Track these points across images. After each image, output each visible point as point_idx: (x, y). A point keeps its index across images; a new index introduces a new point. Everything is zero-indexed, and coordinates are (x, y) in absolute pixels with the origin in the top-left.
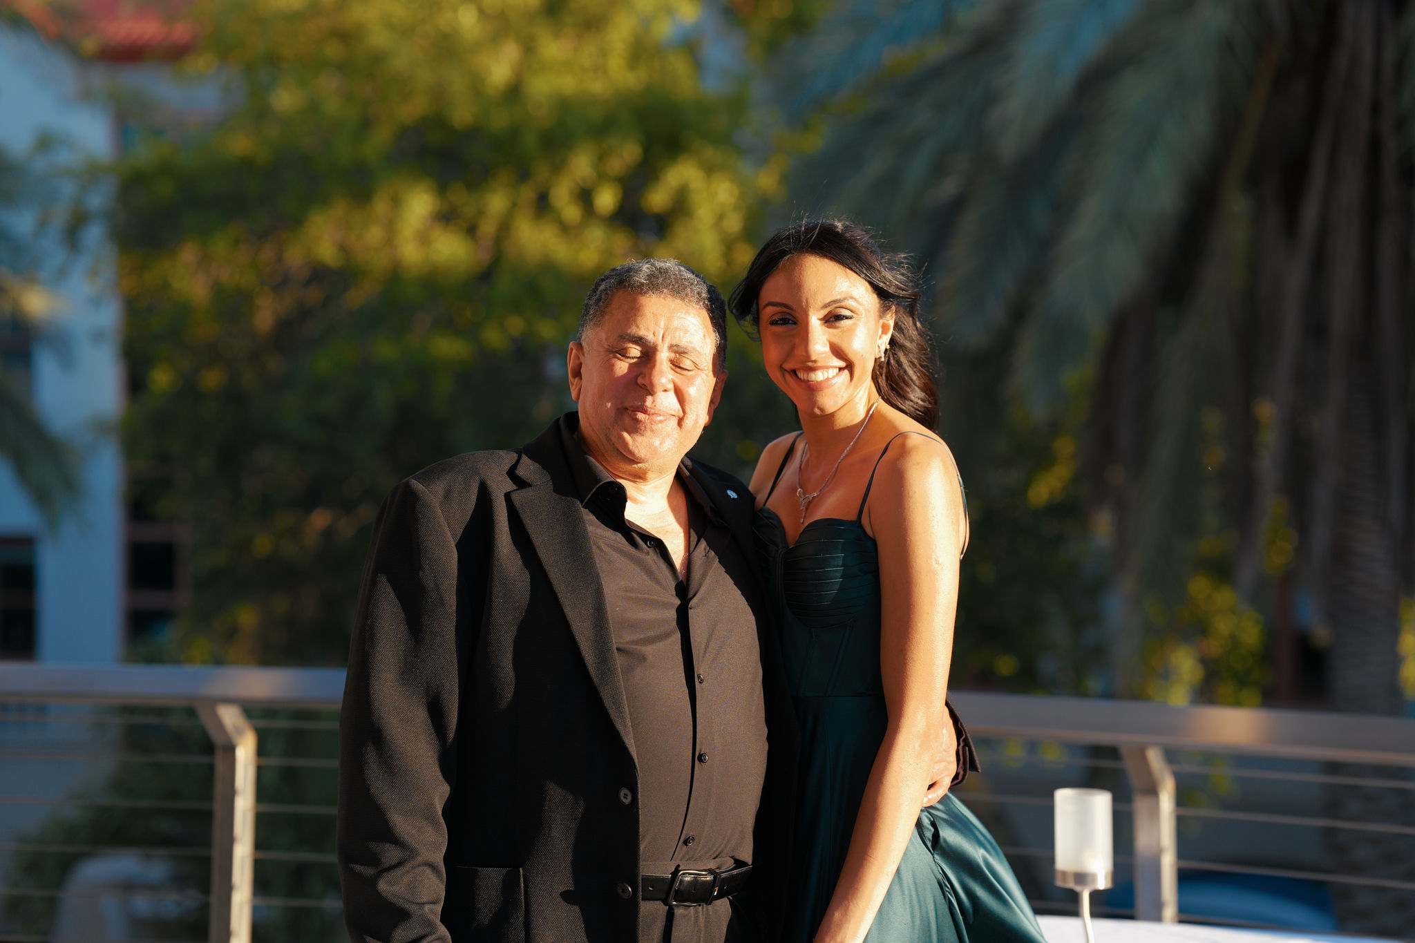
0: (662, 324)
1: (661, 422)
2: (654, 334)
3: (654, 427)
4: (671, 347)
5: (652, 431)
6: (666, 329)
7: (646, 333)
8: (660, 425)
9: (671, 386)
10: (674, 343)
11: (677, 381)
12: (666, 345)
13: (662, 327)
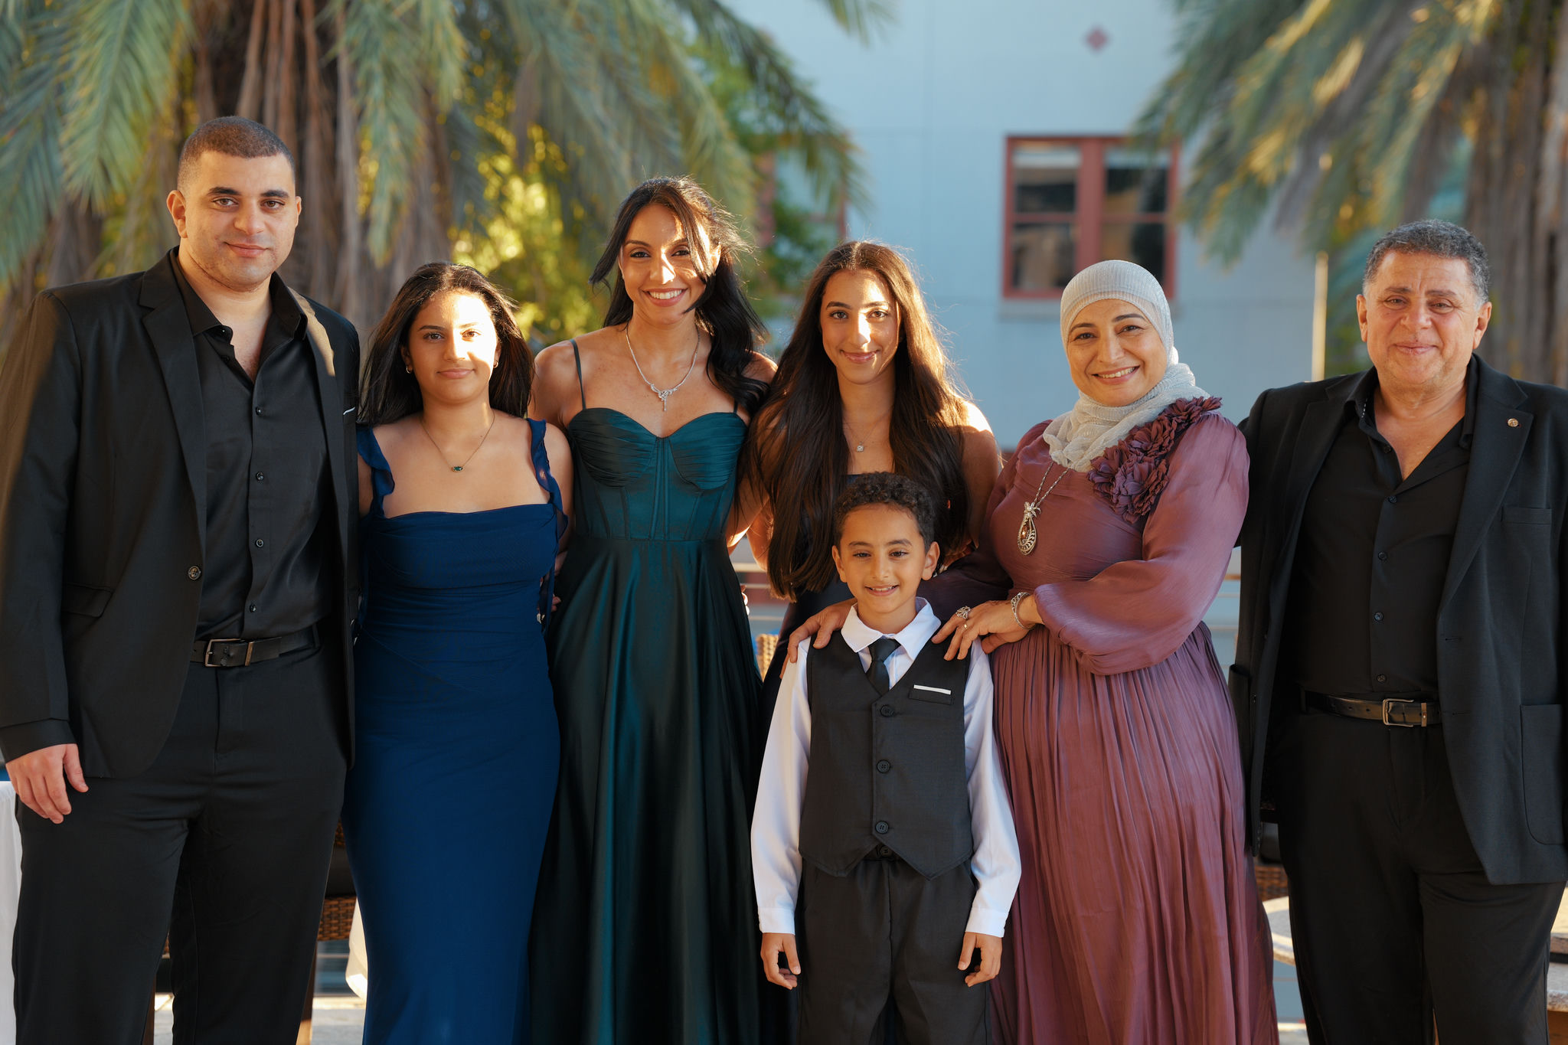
0: (1420, 274)
1: (1423, 353)
2: (1412, 285)
3: (1418, 357)
4: (1428, 293)
5: (1416, 360)
6: (1423, 279)
7: (1406, 285)
8: (1422, 356)
9: (1430, 323)
10: (1430, 289)
11: (1435, 319)
12: (1423, 292)
13: (1420, 278)
